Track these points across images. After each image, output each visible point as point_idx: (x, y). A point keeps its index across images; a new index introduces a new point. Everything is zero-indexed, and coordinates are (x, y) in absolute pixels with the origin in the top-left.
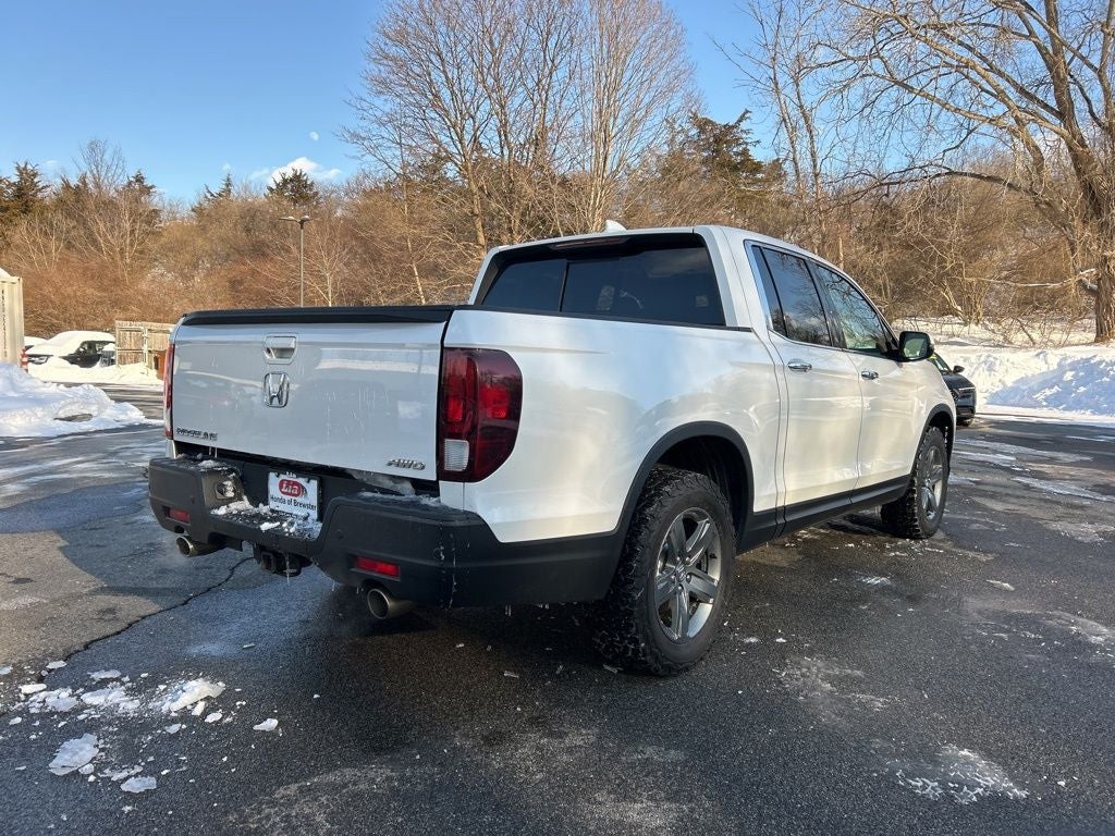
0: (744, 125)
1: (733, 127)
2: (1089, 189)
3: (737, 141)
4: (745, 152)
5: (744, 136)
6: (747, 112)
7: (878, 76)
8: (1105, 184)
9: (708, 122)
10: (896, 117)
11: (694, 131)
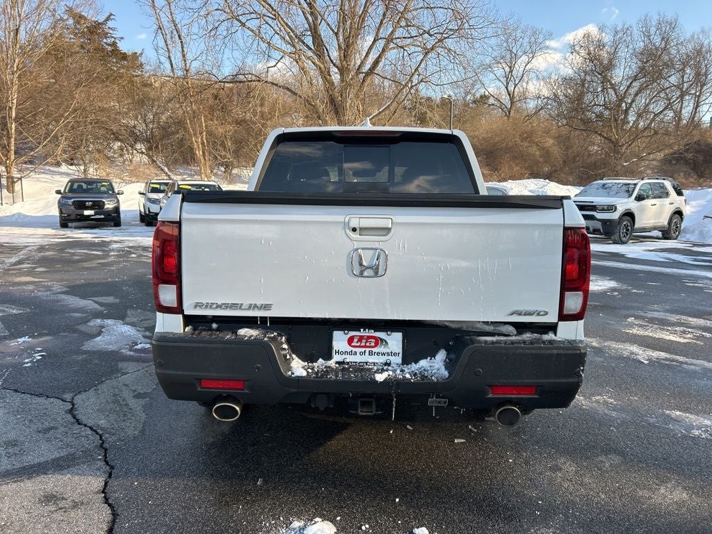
0: (110, 24)
1: (102, 24)
2: (332, 100)
3: (106, 35)
4: (114, 44)
5: (111, 32)
6: (111, 15)
7: (225, 12)
8: (340, 98)
9: (81, 17)
10: (227, 39)
11: (71, 22)
